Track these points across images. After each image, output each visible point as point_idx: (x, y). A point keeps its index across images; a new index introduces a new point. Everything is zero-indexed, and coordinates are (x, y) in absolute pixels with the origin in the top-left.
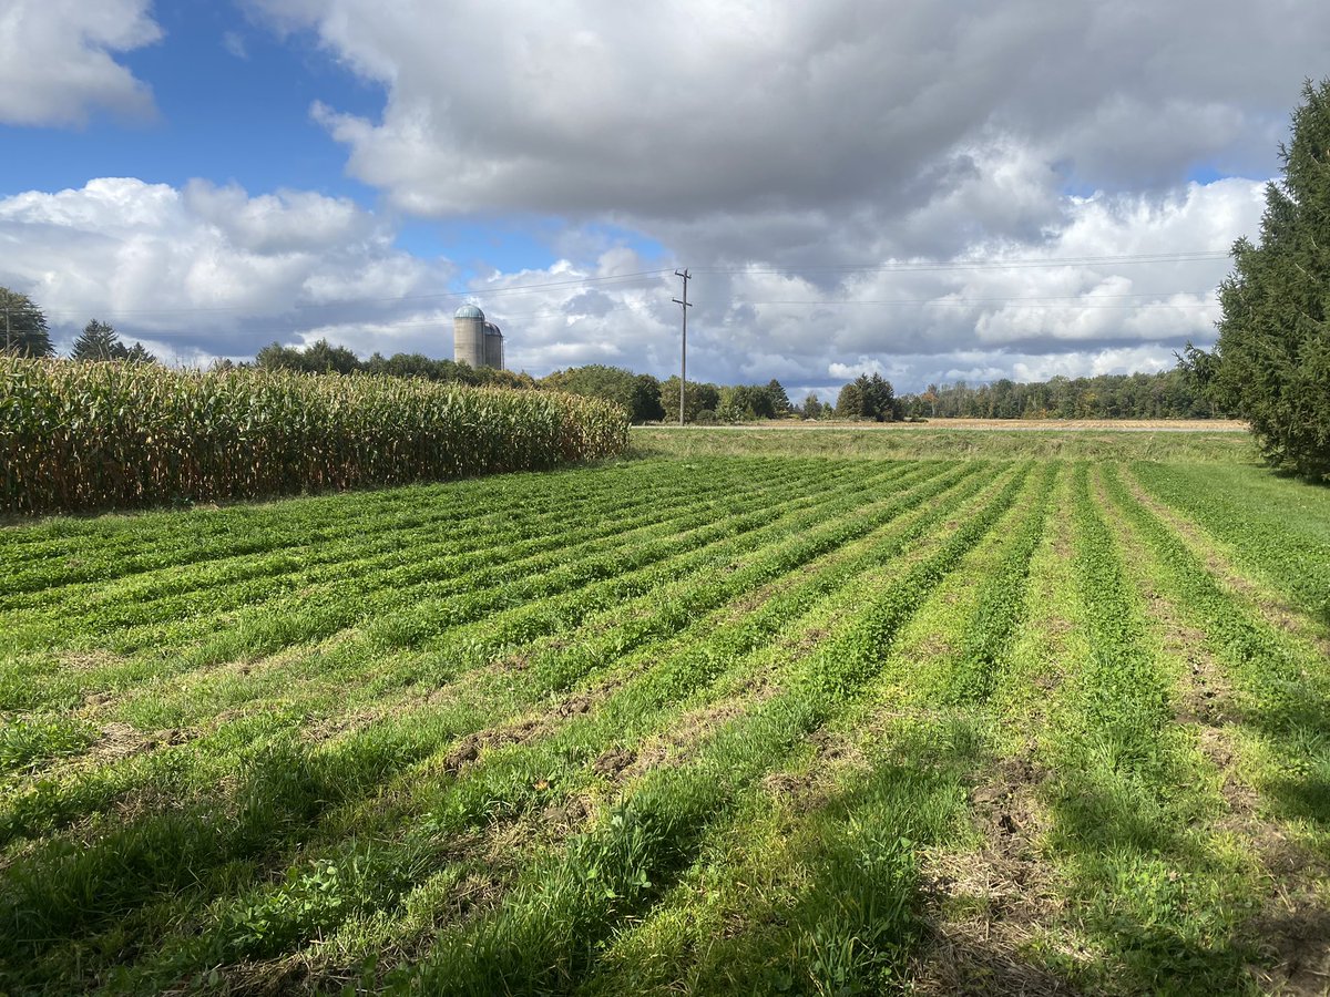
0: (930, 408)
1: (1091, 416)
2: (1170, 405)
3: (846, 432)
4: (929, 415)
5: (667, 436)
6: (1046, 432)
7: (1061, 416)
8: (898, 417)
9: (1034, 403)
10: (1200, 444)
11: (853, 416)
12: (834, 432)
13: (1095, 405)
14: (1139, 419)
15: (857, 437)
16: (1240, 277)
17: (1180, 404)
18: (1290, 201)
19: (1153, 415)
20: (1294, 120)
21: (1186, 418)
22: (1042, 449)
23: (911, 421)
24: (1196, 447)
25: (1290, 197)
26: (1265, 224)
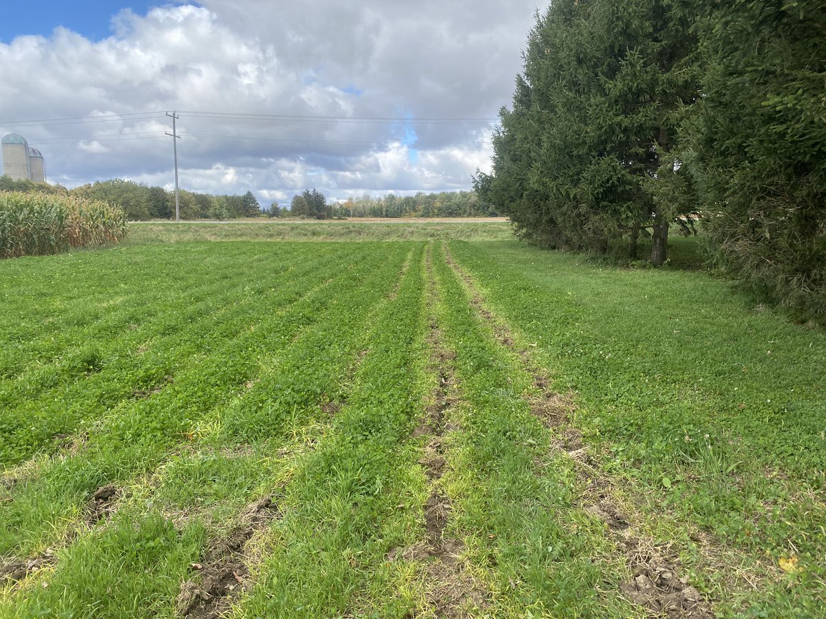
0: (350, 211)
1: (438, 216)
2: (478, 209)
3: (286, 224)
4: (349, 216)
5: (161, 228)
6: (405, 224)
7: (422, 216)
8: (329, 217)
9: (407, 208)
10: (487, 229)
11: (301, 216)
12: (278, 225)
13: (440, 209)
14: (463, 217)
15: (293, 228)
16: (503, 129)
17: (484, 208)
18: (528, 86)
19: (470, 215)
20: (528, 37)
21: (486, 217)
22: (403, 235)
23: (338, 219)
24: (484, 232)
25: (528, 83)
26: (515, 98)
